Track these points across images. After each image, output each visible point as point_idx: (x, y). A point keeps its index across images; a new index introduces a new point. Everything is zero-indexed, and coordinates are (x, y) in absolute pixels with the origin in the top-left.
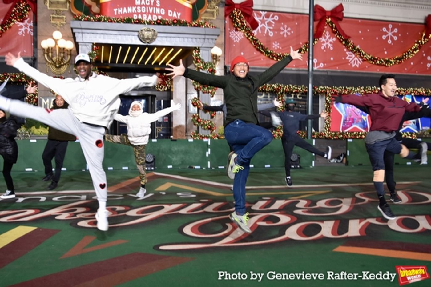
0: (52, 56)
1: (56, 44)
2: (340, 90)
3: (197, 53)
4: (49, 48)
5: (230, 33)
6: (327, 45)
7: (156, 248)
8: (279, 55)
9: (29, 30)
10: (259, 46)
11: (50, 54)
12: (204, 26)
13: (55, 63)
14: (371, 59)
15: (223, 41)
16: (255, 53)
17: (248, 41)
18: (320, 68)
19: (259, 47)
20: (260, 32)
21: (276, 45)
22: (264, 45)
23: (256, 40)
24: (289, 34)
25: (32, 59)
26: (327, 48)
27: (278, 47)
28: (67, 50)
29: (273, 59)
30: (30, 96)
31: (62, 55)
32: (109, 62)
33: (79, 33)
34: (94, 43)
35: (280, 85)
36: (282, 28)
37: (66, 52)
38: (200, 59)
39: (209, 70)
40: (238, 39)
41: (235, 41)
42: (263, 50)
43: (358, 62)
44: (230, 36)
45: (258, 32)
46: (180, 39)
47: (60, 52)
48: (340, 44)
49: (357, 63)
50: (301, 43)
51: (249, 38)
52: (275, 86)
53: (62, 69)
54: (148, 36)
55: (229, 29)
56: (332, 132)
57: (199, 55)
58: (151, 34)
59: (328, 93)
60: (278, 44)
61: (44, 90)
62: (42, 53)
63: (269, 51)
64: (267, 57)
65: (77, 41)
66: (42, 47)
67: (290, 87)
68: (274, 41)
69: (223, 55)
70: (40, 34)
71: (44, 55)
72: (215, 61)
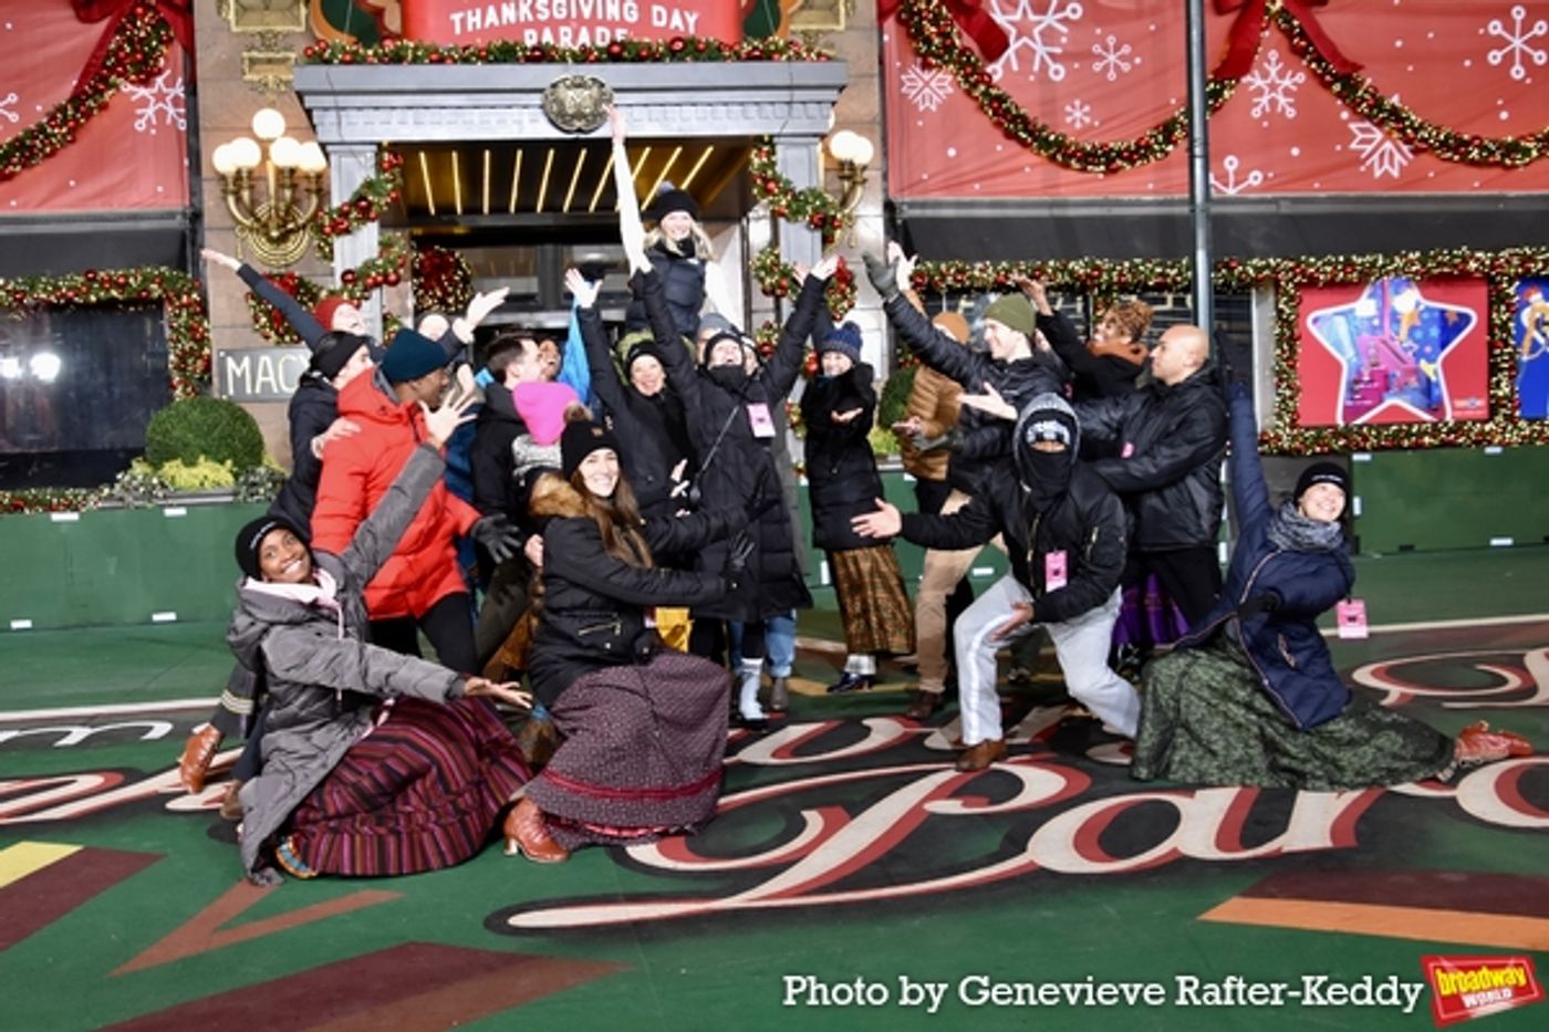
0: (254, 202)
1: (265, 155)
2: (1329, 269)
3: (765, 160)
4: (239, 172)
5: (904, 78)
6: (1273, 102)
7: (497, 922)
8: (1089, 148)
9: (171, 111)
10: (1014, 119)
11: (246, 195)
12: (784, 58)
13: (265, 226)
14: (1444, 144)
15: (877, 109)
16: (1002, 146)
17: (972, 105)
18: (1250, 189)
19: (1013, 124)
20: (1015, 67)
21: (1078, 114)
22: (1031, 116)
23: (1001, 99)
24: (1126, 67)
25: (184, 214)
26: (1273, 114)
27: (1087, 120)
28: (307, 177)
29: (1066, 165)
30: (182, 350)
31: (288, 193)
32: (459, 210)
33: (326, 109)
34: (385, 144)
35: (1098, 262)
36: (1097, 49)
37: (304, 185)
38: (776, 179)
39: (812, 217)
40: (935, 98)
41: (922, 108)
42: (1031, 133)
43: (1398, 157)
44: (904, 90)
45: (1007, 66)
46: (699, 108)
47: (280, 186)
48: (1323, 94)
49: (1391, 163)
50: (1173, 101)
51: (976, 94)
52: (1078, 267)
53: (290, 246)
54: (578, 106)
55: (899, 64)
56: (1307, 429)
57: (772, 165)
58: (590, 96)
59: (1283, 283)
60: (1087, 109)
61: (233, 326)
62: (218, 193)
63: (1052, 138)
64: (1046, 161)
65: (323, 138)
66: (217, 173)
67: (1137, 266)
68: (1070, 98)
69: (879, 163)
70: (208, 125)
71: (225, 199)
72: (847, 184)
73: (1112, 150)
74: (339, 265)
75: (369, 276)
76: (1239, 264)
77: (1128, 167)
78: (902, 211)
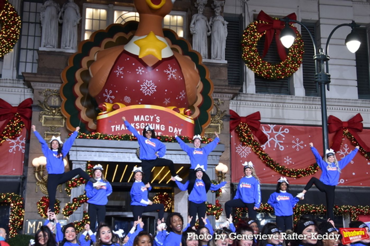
0: (43, 175)
2: (367, 210)
4: (40, 166)
5: (237, 148)
8: (291, 170)
9: (21, 147)
10: (269, 161)
11: (41, 173)
12: (207, 142)
15: (229, 157)
16: (265, 169)
17: (257, 156)
18: (340, 184)
20: (269, 146)
21: (288, 160)
22: (274, 161)
23: (265, 155)
24: (302, 147)
25: (20, 177)
27: (291, 162)
30: (14, 219)
33: (73, 151)
34: (89, 161)
36: (293, 142)
40: (246, 154)
41: (242, 157)
42: (274, 165)
44: (237, 151)
45: (267, 146)
46: (181, 156)
48: (362, 157)
51: (258, 153)
55: (235, 144)
59: (353, 213)
60: (290, 159)
61: (31, 212)
62: (33, 172)
63: (280, 167)
64: (278, 173)
65: (71, 159)
66: (33, 166)
67: (307, 206)
68: (285, 156)
69: (229, 173)
70: (32, 152)
71: (34, 174)
72: (220, 178)
73: (298, 171)
74: (72, 196)
75: (81, 200)
76: (339, 207)
77: (303, 176)
78: (236, 187)
